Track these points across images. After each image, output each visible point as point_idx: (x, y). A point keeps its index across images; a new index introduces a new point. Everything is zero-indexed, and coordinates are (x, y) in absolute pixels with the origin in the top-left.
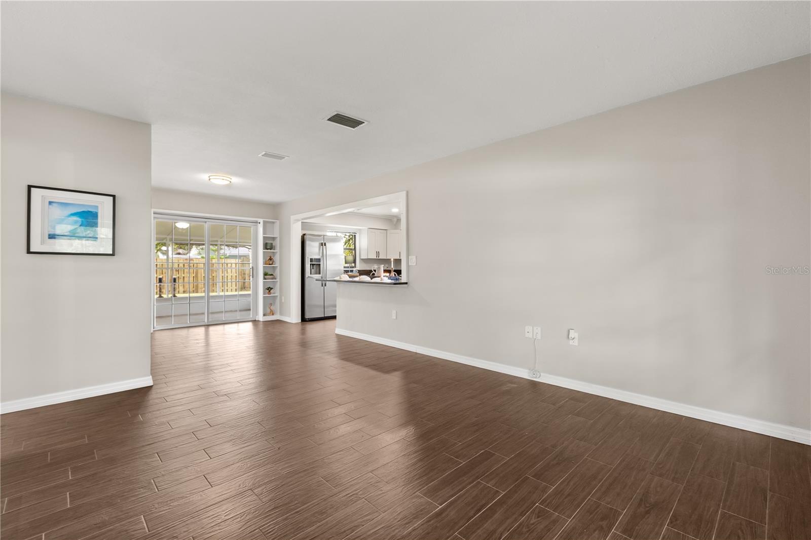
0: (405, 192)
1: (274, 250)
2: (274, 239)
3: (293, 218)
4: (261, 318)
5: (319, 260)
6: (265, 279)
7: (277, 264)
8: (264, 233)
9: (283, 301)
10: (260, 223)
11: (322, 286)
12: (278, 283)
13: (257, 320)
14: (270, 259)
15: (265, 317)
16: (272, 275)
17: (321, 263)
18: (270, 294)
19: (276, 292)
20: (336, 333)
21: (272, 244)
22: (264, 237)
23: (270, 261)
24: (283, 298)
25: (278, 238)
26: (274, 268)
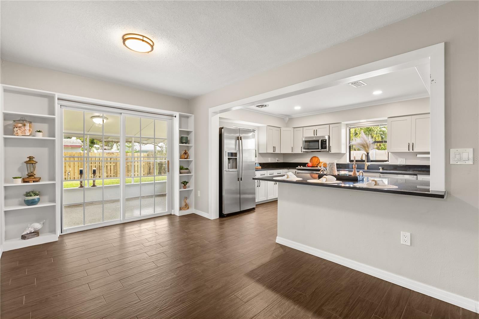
0: (443, 44)
1: (189, 144)
2: (188, 133)
3: (211, 110)
4: (177, 212)
5: (235, 154)
6: (180, 173)
7: (192, 158)
8: (180, 127)
9: (199, 195)
10: (175, 117)
11: (239, 180)
12: (193, 177)
13: (172, 214)
14: (186, 153)
15: (181, 211)
16: (187, 169)
17: (237, 157)
18: (185, 188)
19: (191, 186)
20: (277, 242)
21: (187, 138)
22: (180, 131)
23: (185, 155)
24: (199, 192)
25: (193, 132)
26: (189, 162)
